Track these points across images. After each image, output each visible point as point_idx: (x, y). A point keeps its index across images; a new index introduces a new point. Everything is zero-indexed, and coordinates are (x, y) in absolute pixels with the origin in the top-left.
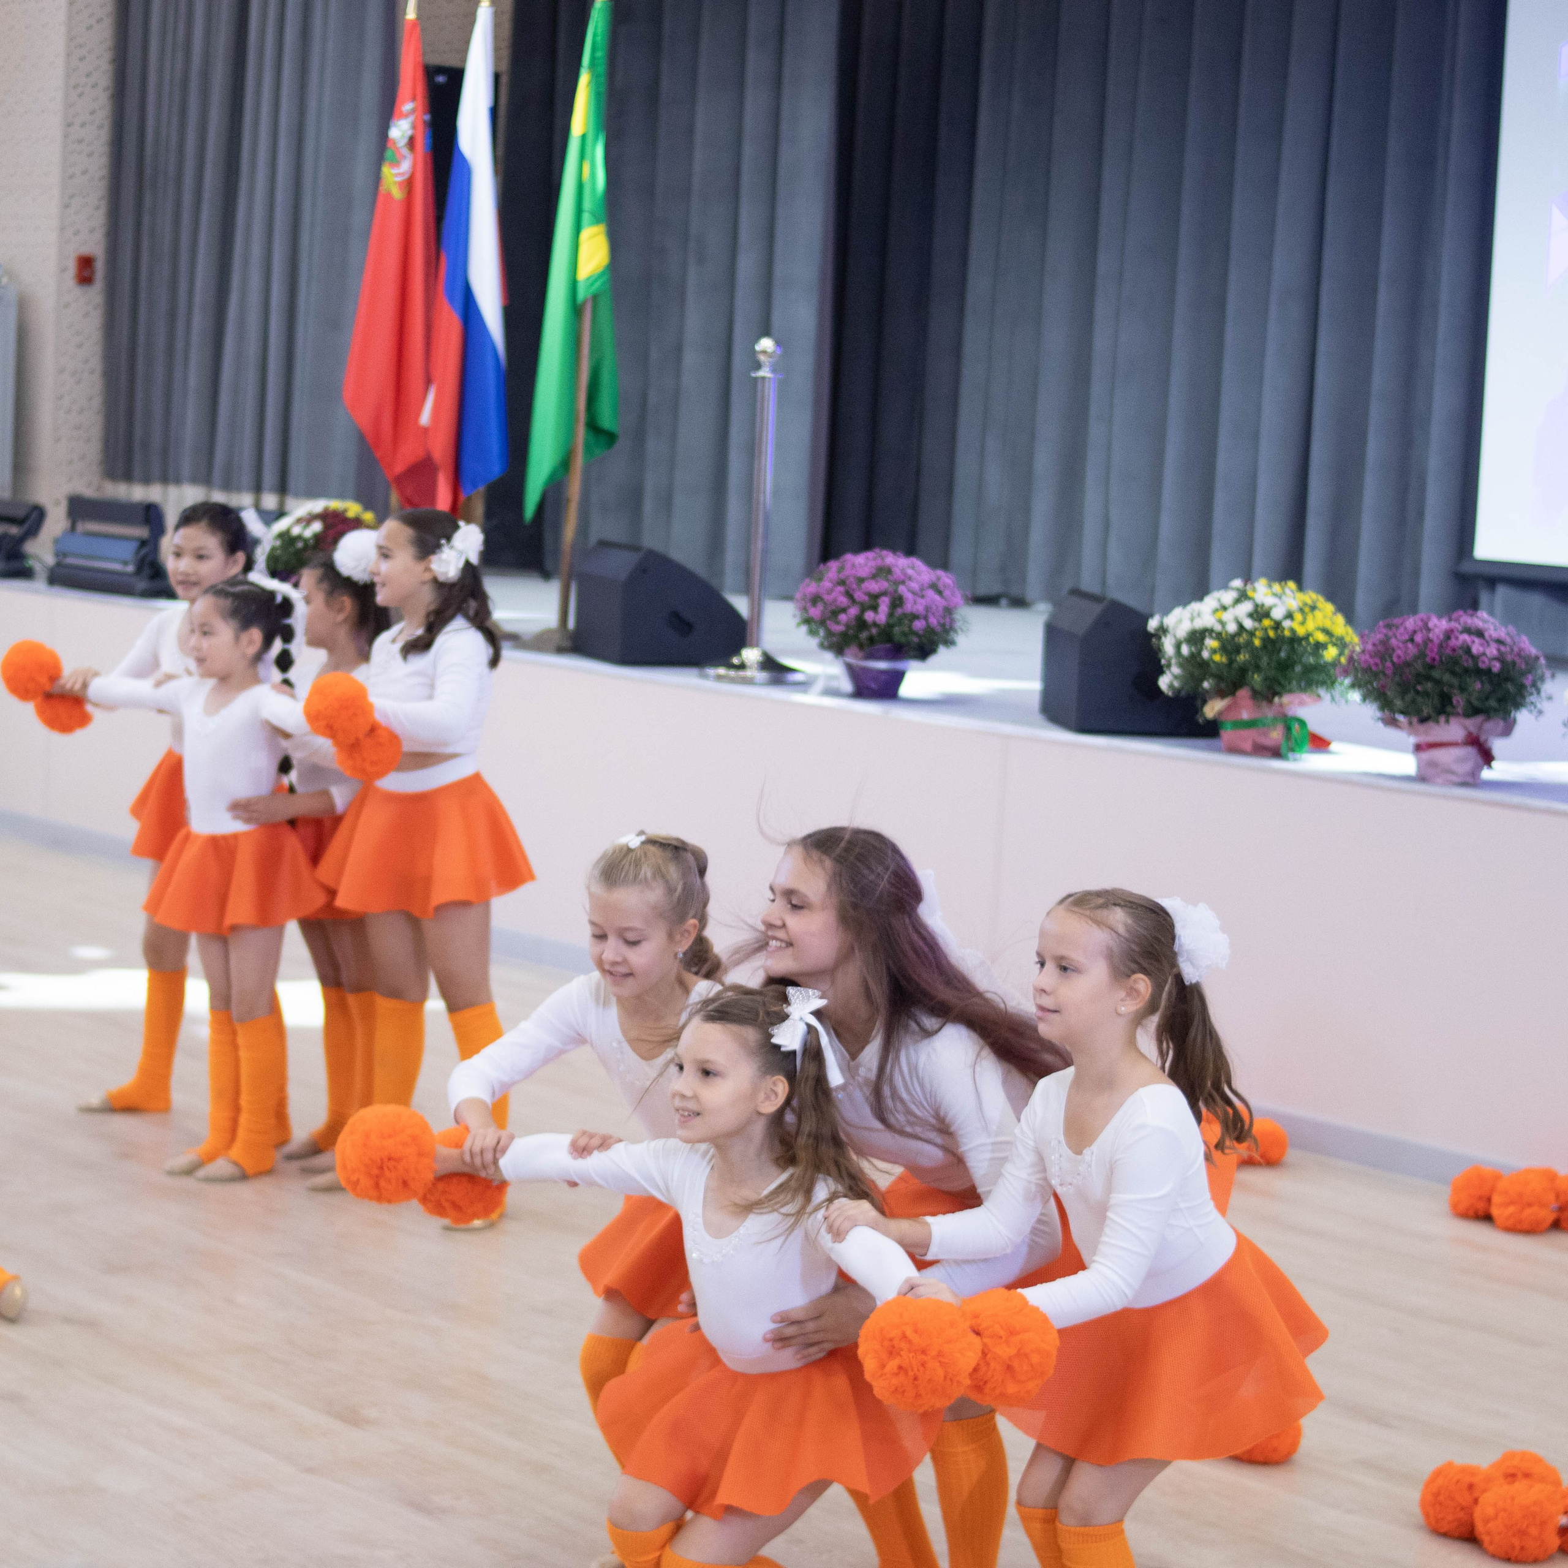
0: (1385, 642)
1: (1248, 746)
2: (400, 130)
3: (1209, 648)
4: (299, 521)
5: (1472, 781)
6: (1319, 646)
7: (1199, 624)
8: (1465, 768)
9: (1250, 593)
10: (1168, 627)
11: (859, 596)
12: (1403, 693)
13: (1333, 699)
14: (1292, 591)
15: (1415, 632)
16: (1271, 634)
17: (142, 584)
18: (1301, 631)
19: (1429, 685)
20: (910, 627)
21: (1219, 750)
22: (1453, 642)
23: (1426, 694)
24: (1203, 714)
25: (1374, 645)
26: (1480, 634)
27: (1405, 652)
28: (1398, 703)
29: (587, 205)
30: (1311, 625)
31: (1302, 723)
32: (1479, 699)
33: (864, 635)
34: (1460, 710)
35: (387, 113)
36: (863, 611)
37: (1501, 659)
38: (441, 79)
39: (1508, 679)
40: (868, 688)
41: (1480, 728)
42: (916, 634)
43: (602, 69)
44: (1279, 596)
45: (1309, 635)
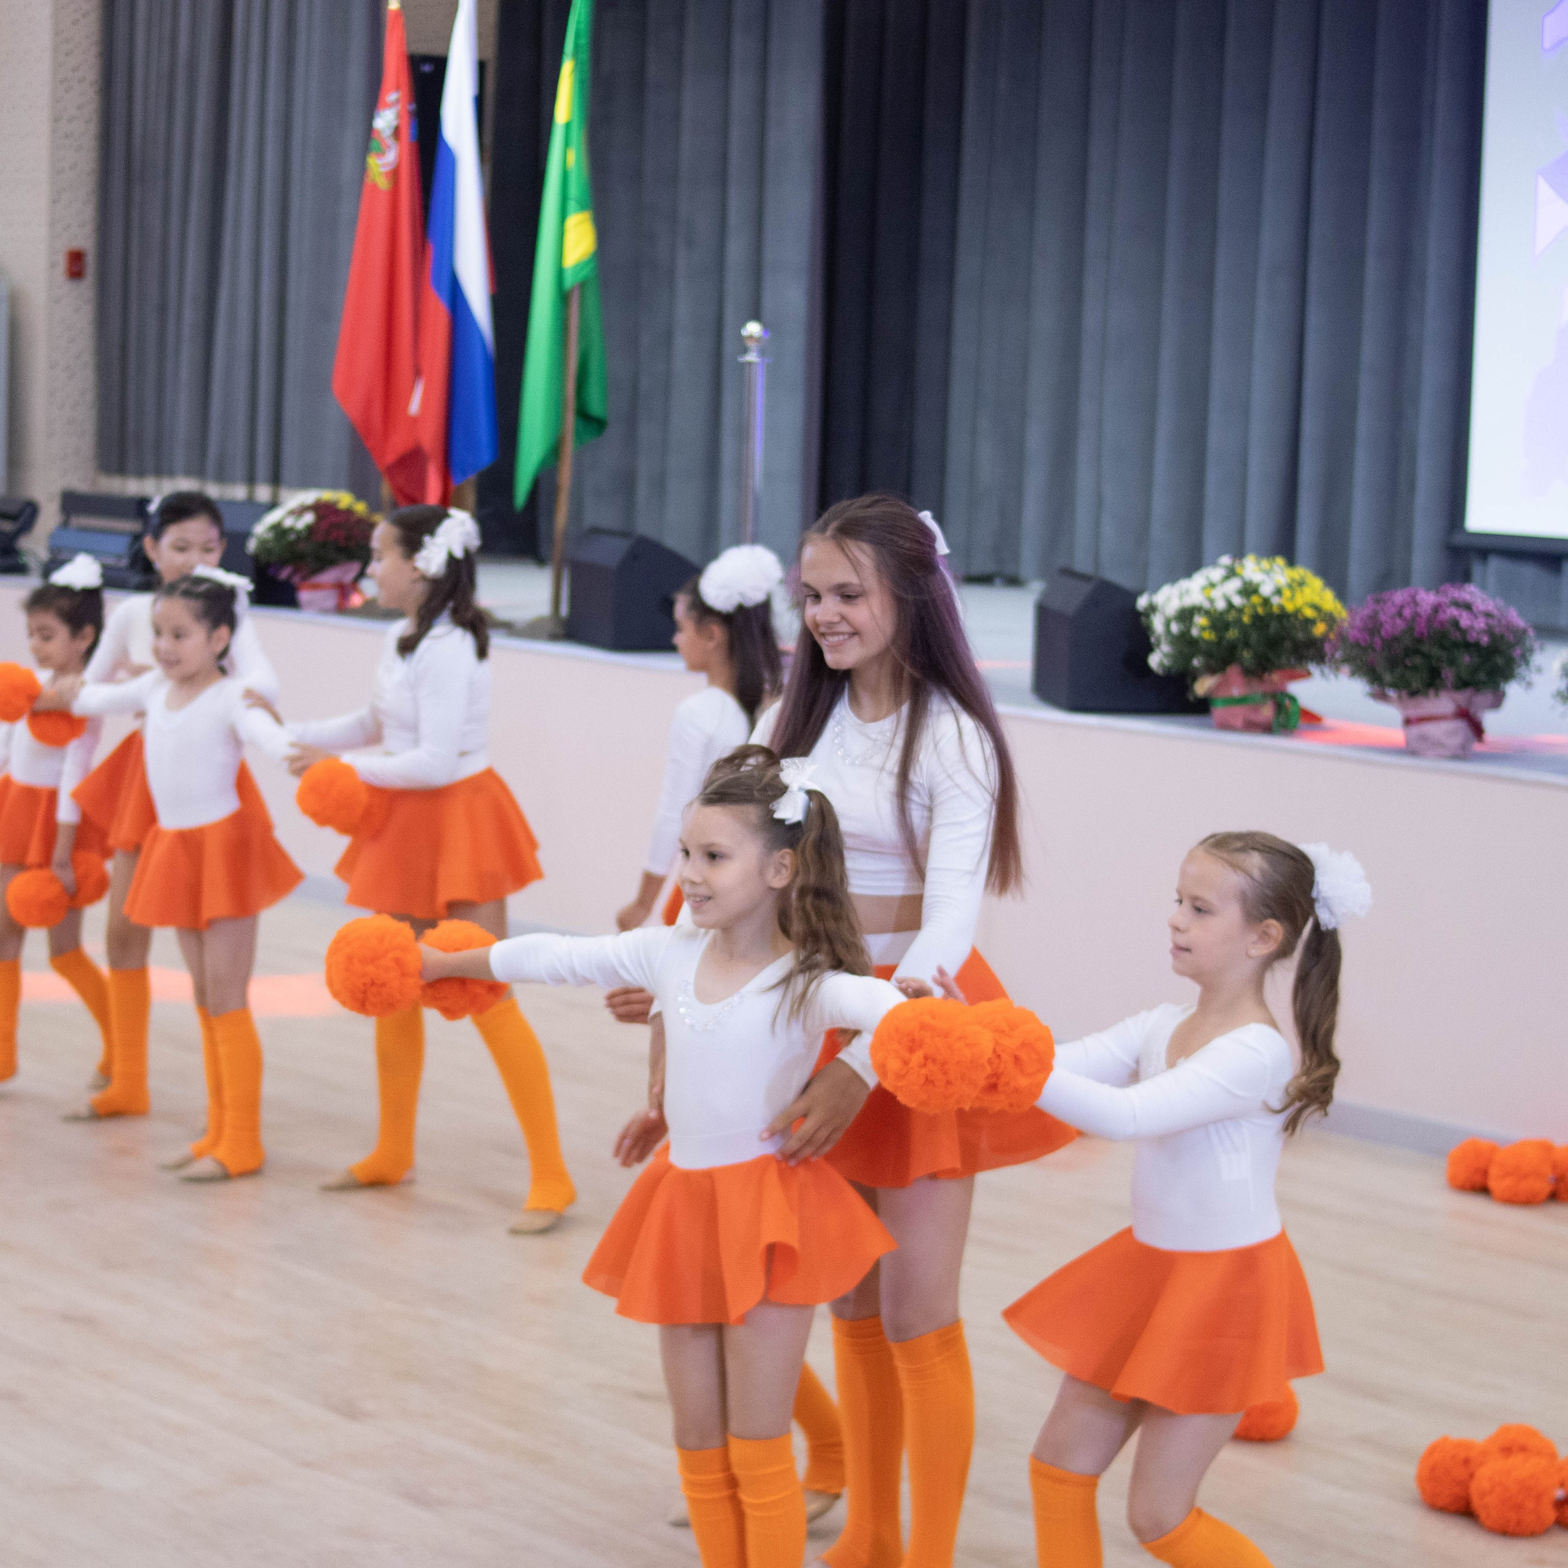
0: (1374, 617)
1: (1239, 722)
2: (385, 120)
3: (1198, 626)
4: (292, 513)
5: (1462, 755)
6: (1309, 622)
7: (1188, 602)
8: (1454, 742)
9: (1238, 570)
10: (1157, 605)
12: (1392, 667)
13: (1322, 673)
14: (1281, 567)
15: (1403, 606)
16: (1260, 611)
17: (136, 578)
18: (1290, 607)
19: (1418, 660)
21: (1209, 727)
22: (1442, 616)
23: (1415, 668)
24: (1193, 691)
25: (1362, 619)
26: (1468, 607)
27: (1392, 626)
28: (1388, 677)
29: (572, 190)
30: (1299, 601)
31: (1293, 699)
32: (1468, 672)
34: (1449, 684)
35: (372, 104)
37: (1490, 631)
38: (427, 68)
39: (1497, 652)
41: (1470, 701)
43: (585, 56)
44: (1268, 573)
45: (1298, 611)
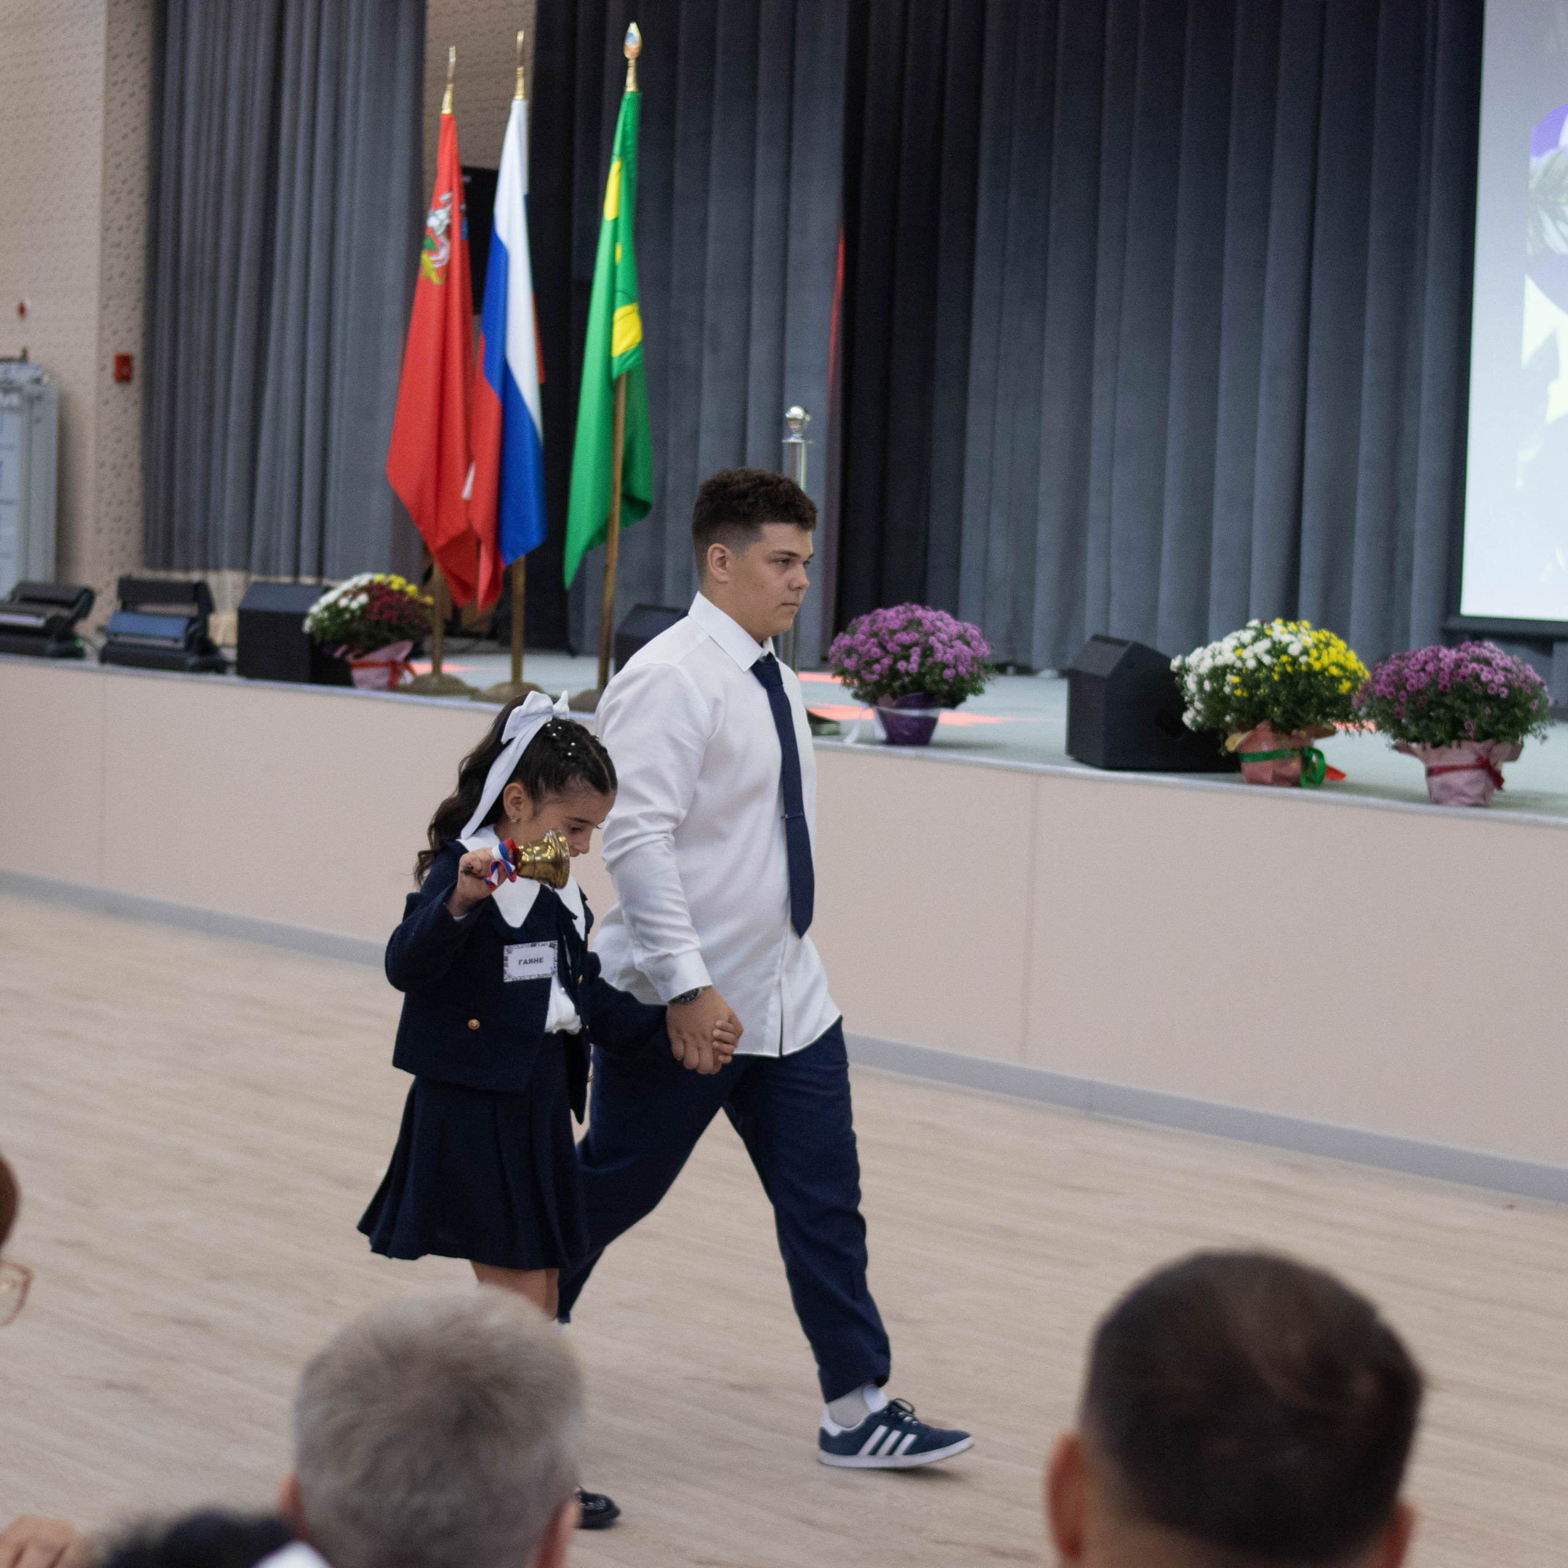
0: (1398, 672)
1: (1268, 777)
3: (1230, 684)
4: (345, 594)
5: (1482, 802)
6: (1334, 679)
7: (1220, 661)
8: (1475, 790)
9: (1268, 632)
10: (1190, 666)
11: (890, 646)
12: (1416, 720)
13: (1347, 731)
14: (1307, 629)
15: (1426, 662)
16: (1289, 669)
17: (192, 660)
18: (1317, 666)
19: (1442, 711)
20: (941, 675)
21: (1241, 782)
22: (1463, 671)
23: (1438, 720)
24: (1225, 748)
25: (1388, 675)
26: (1487, 662)
27: (1416, 680)
28: (1413, 730)
29: (620, 284)
30: (1325, 660)
31: (1320, 754)
32: (1487, 723)
33: (897, 684)
34: (1471, 734)
35: (425, 204)
36: (896, 661)
37: (1508, 685)
38: (466, 179)
39: (1514, 705)
40: (902, 735)
41: (1489, 751)
42: (946, 682)
43: (631, 156)
44: (1295, 634)
45: (1324, 670)
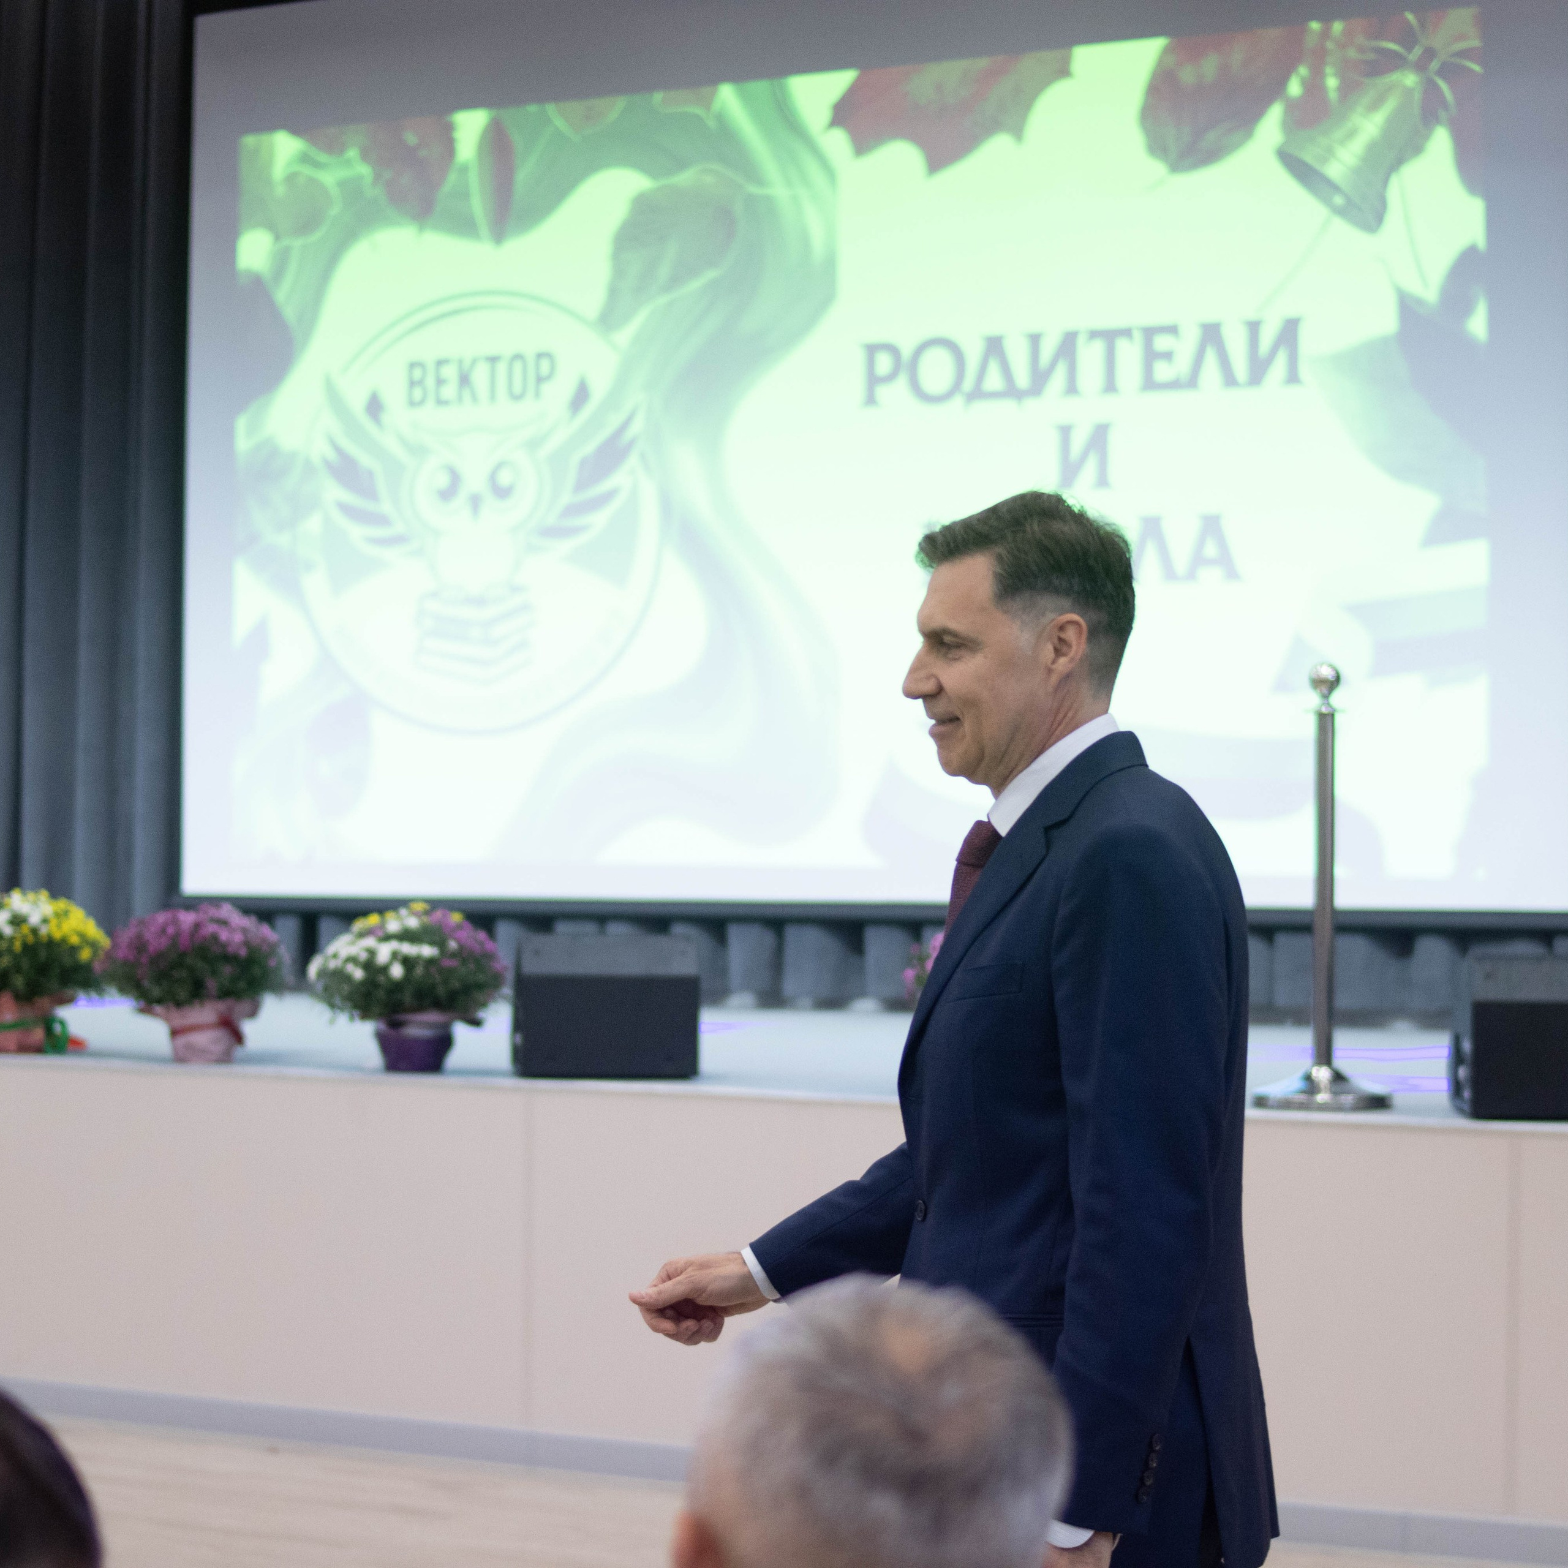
0: (139, 937)
1: (12, 1045)
5: (226, 1058)
6: (74, 950)
8: (218, 1048)
9: (6, 904)
12: (157, 981)
14: (46, 899)
15: (164, 927)
16: (29, 939)
18: (57, 935)
19: (183, 974)
22: (202, 932)
23: (180, 981)
25: (128, 940)
26: (224, 923)
27: (156, 943)
28: (156, 992)
30: (65, 929)
31: (62, 1023)
32: (229, 982)
34: (212, 993)
37: (246, 943)
39: (253, 964)
41: (231, 1010)
44: (35, 903)
45: (64, 939)
